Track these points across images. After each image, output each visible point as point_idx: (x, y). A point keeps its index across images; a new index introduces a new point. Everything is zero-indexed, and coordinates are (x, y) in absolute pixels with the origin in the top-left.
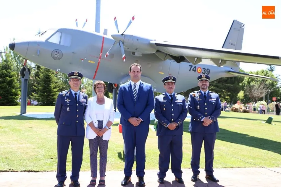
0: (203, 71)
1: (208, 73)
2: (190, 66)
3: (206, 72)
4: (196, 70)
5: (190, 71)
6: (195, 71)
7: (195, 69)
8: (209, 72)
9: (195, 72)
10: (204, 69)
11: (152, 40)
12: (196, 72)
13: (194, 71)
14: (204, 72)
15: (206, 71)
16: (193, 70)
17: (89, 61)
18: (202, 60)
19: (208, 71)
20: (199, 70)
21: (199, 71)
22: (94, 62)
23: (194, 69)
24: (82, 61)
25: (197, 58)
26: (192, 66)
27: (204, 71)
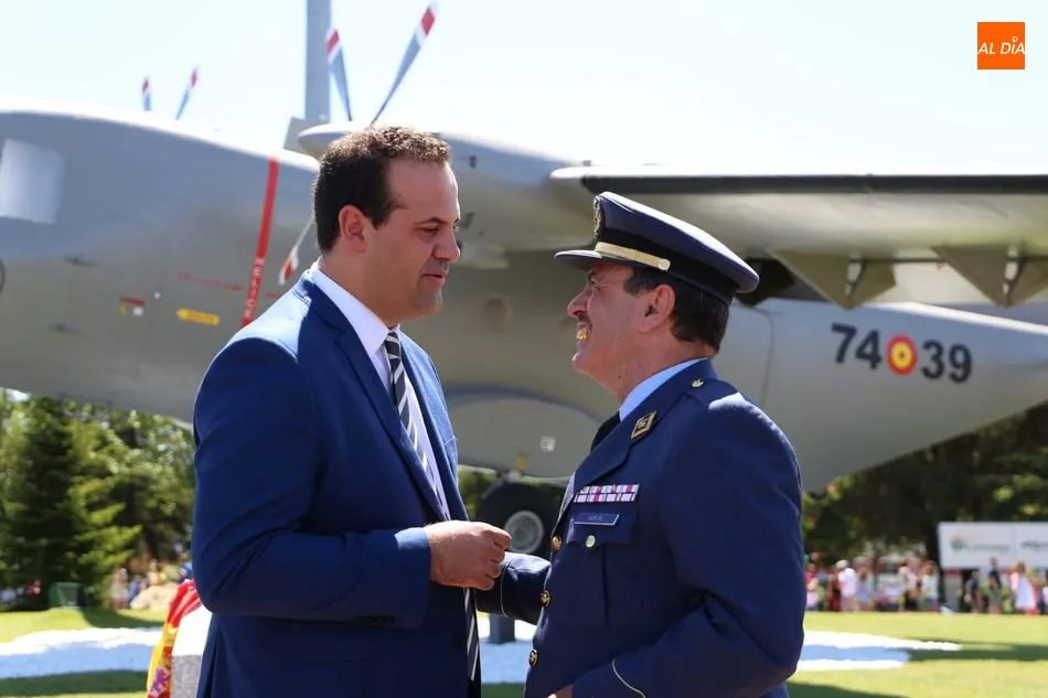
0: (926, 359)
1: (959, 373)
2: (837, 328)
3: (949, 368)
4: (882, 351)
5: (841, 358)
6: (874, 359)
7: (875, 347)
8: (967, 365)
9: (874, 366)
10: (933, 351)
11: (563, 165)
12: (883, 365)
13: (866, 364)
14: (933, 368)
15: (945, 358)
16: (860, 354)
17: (183, 314)
18: (901, 272)
19: (960, 357)
20: (902, 355)
21: (902, 363)
22: (215, 320)
23: (868, 349)
24: (138, 311)
25: (866, 262)
26: (850, 332)
27: (937, 358)
